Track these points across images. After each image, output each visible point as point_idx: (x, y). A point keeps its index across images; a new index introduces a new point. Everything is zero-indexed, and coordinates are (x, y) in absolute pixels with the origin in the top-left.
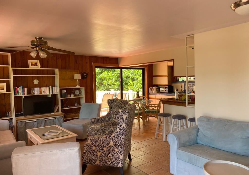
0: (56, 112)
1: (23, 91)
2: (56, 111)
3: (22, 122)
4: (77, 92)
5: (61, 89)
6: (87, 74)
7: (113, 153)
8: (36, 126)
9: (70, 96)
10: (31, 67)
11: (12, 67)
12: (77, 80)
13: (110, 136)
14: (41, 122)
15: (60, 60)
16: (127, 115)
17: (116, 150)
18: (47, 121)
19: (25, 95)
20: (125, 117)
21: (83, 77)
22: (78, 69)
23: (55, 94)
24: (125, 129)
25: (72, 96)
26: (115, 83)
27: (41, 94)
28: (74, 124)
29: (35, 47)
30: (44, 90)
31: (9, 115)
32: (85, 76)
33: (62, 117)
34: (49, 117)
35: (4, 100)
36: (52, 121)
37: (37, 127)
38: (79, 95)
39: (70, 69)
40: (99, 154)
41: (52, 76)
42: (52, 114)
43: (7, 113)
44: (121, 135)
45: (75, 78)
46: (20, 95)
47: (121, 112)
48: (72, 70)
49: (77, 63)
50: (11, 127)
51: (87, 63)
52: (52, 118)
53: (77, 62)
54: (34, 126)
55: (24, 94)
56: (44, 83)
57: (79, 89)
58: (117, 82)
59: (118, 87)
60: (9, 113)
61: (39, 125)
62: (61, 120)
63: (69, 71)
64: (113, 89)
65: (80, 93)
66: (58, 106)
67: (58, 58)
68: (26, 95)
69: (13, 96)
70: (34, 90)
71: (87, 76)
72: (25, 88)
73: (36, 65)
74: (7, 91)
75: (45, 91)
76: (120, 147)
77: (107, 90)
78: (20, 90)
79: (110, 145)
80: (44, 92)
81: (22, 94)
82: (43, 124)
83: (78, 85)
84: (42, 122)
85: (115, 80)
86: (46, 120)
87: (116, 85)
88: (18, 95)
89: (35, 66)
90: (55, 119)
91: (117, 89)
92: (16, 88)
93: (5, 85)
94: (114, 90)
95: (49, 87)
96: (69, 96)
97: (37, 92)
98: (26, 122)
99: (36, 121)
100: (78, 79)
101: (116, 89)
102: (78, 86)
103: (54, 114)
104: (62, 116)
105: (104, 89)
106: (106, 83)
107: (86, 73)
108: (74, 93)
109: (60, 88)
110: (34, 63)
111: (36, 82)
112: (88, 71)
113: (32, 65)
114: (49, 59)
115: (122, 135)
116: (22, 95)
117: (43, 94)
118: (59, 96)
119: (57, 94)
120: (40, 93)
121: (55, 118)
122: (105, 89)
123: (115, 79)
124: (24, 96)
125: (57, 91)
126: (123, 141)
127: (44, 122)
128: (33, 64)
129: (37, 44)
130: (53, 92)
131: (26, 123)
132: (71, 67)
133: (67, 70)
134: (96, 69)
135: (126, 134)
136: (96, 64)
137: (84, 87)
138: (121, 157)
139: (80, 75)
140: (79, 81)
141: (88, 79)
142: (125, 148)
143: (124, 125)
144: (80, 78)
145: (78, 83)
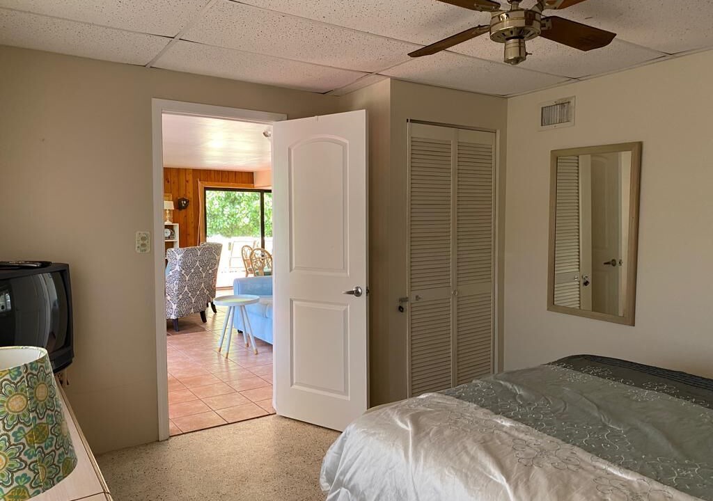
4: (167, 233)
6: (188, 202)
12: (168, 212)
16: (181, 255)
17: (168, 298)
20: (179, 257)
21: (179, 205)
22: (172, 193)
24: (179, 272)
32: (183, 205)
38: (169, 238)
47: (174, 252)
49: (168, 182)
51: (187, 181)
53: (169, 180)
57: (170, 227)
65: (171, 234)
71: (186, 206)
76: (172, 294)
83: (168, 220)
102: (168, 223)
107: (186, 200)
112: (190, 196)
126: (176, 287)
134: (207, 192)
135: (182, 279)
136: (206, 183)
137: (178, 224)
138: (174, 307)
139: (172, 202)
140: (170, 213)
141: (191, 209)
142: (181, 297)
143: (177, 268)
144: (173, 208)
145: (168, 216)
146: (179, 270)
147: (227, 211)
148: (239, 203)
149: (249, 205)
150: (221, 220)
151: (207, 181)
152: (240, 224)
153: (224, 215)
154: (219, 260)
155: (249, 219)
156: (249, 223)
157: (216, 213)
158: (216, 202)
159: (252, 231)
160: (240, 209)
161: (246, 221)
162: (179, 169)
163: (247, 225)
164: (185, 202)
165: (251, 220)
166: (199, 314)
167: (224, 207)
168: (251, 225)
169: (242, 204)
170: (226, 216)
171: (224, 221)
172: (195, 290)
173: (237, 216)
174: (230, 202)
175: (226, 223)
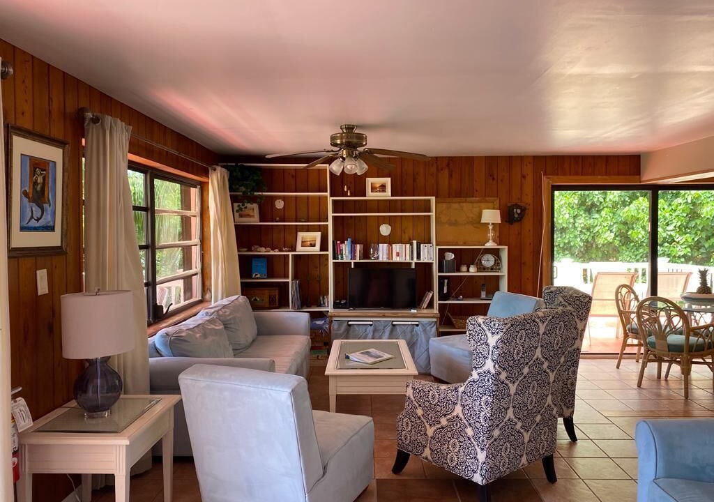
0: (427, 308)
1: (353, 251)
2: (425, 305)
3: (341, 323)
4: (488, 261)
5: (439, 249)
6: (523, 210)
7: (461, 439)
8: (370, 335)
9: (468, 271)
10: (371, 195)
11: (331, 196)
12: (491, 227)
13: (456, 389)
14: (381, 328)
15: (446, 173)
16: (499, 337)
17: (469, 432)
18: (398, 327)
19: (355, 261)
20: (493, 340)
21: (508, 217)
22: (497, 197)
23: (426, 261)
24: (493, 375)
25: (473, 269)
26: (678, 238)
27: (390, 261)
28: (452, 346)
29: (339, 149)
30: (398, 251)
31: (324, 303)
32: (516, 216)
33: (433, 322)
34: (404, 318)
35: (318, 269)
36: (409, 329)
37: (373, 338)
38: (492, 269)
39: (473, 197)
40: (430, 431)
41: (425, 216)
42: (413, 311)
43: (321, 299)
44: (481, 390)
45: (483, 221)
46: (344, 261)
47: (483, 326)
48: (477, 199)
49: (493, 179)
50: (324, 330)
51: (524, 177)
52: (410, 323)
53: (495, 177)
54: (367, 335)
55: (353, 257)
56: (404, 232)
57: (496, 253)
58: (686, 234)
59: (689, 250)
60: (324, 298)
61: (377, 335)
62: (431, 331)
63: (468, 202)
64: (669, 255)
65: (495, 262)
66: (431, 295)
67: (442, 170)
68: (358, 260)
69: (331, 261)
70: (377, 250)
71: (521, 216)
72: (356, 244)
73: (383, 187)
74: (321, 250)
75: (401, 254)
76: (478, 425)
77: (645, 259)
78: (346, 248)
79: (454, 414)
80: (398, 254)
81: (349, 258)
82: (387, 333)
83: (490, 241)
84: (384, 327)
85: (679, 227)
86: (394, 325)
87: (681, 242)
88: (342, 258)
89: (379, 191)
90: (417, 325)
91: (684, 256)
92: (338, 242)
93: (318, 235)
94: (669, 261)
95: (412, 245)
96: (464, 268)
97: (382, 254)
98: (350, 323)
99: (371, 323)
100: (493, 224)
101: (679, 257)
102: (490, 245)
103: (415, 311)
104: (435, 320)
105: (636, 256)
106: (640, 236)
107: (520, 207)
108: (481, 262)
109: (438, 247)
110: (378, 185)
111: (385, 230)
112: (528, 199)
113: (373, 189)
114: (417, 174)
115: (485, 394)
116: (349, 261)
117: (396, 259)
118: (435, 268)
119: (431, 261)
120: (389, 258)
121: (417, 323)
122: (638, 257)
123: (679, 224)
124: (353, 261)
125: (429, 254)
126: (486, 412)
127: (389, 329)
128: (376, 188)
129: (342, 142)
130: (419, 257)
131: (350, 325)
132: (476, 191)
133: (463, 199)
134: (556, 193)
135: (499, 392)
136: (555, 177)
137: (507, 247)
138: (482, 456)
139: (499, 211)
140: (494, 229)
141: (528, 223)
142: (496, 433)
143: (489, 365)
144: (499, 221)
145: (491, 235)
146: (493, 371)
147: (581, 222)
148: (599, 211)
149: (614, 213)
150: (572, 236)
151: (558, 175)
152: (600, 241)
153: (575, 228)
154: (583, 330)
155: (613, 235)
156: (614, 239)
157: (565, 225)
158: (565, 211)
159: (619, 252)
160: (600, 220)
161: (609, 236)
162: (510, 157)
163: (611, 243)
164: (519, 211)
165: (616, 236)
166: (540, 464)
167: (575, 217)
168: (617, 243)
169: (603, 213)
170: (579, 229)
171: (576, 237)
172: (532, 414)
173: (597, 229)
174: (585, 211)
175: (579, 239)
